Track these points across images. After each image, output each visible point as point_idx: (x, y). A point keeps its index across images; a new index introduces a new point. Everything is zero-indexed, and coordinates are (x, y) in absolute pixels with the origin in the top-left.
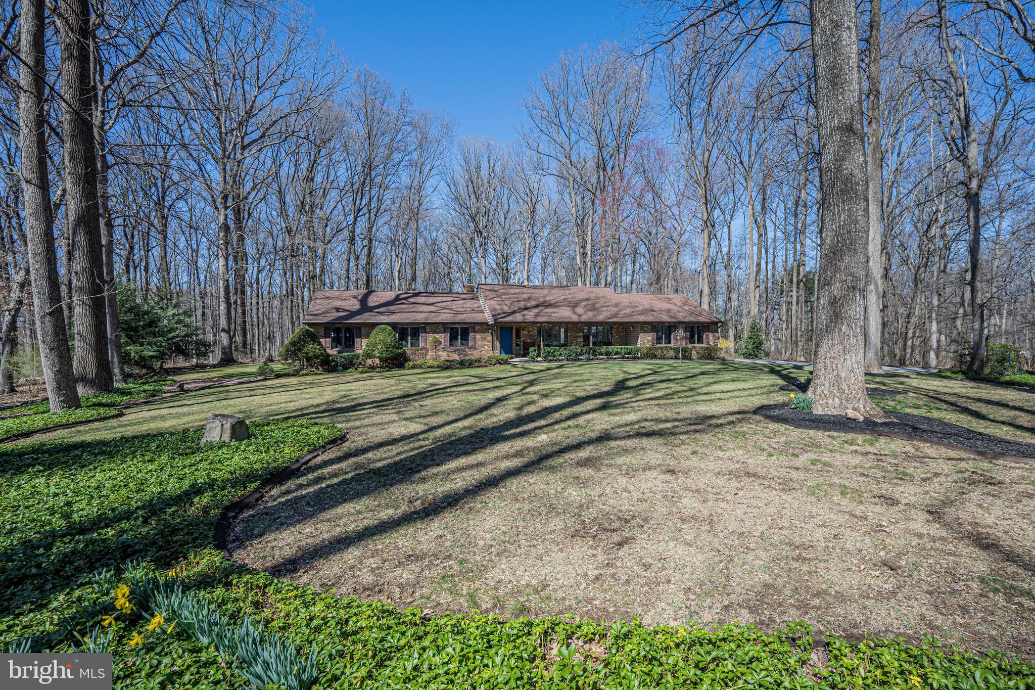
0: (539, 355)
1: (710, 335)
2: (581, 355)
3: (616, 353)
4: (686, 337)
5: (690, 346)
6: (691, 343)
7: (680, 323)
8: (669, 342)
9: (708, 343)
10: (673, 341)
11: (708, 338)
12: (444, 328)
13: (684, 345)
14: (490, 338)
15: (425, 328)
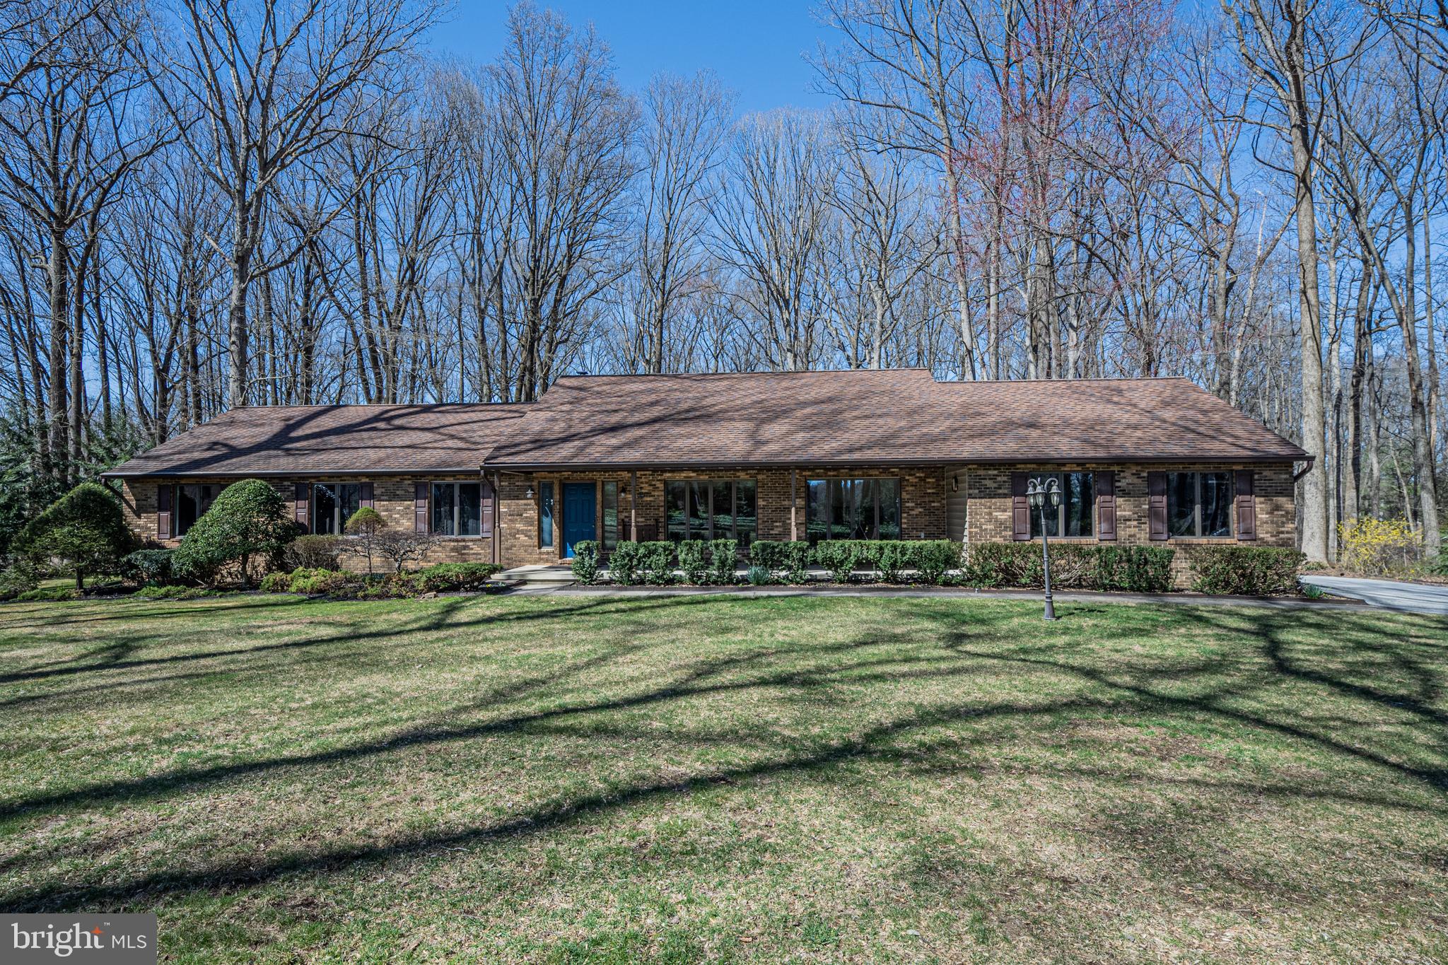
0: (603, 563)
1: (1260, 508)
2: (737, 565)
3: (862, 564)
4: (1153, 513)
5: (1169, 544)
6: (1173, 530)
7: (1124, 462)
8: (1086, 530)
9: (1249, 534)
10: (1099, 526)
11: (1247, 516)
12: (417, 486)
13: (1143, 539)
14: (533, 514)
15: (370, 486)
